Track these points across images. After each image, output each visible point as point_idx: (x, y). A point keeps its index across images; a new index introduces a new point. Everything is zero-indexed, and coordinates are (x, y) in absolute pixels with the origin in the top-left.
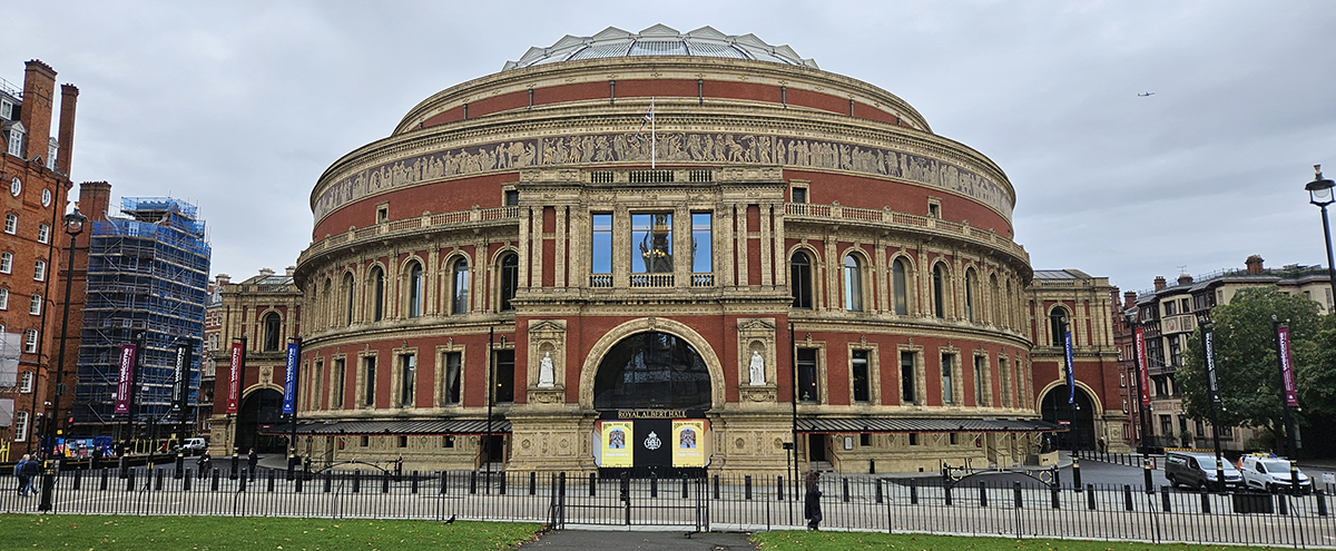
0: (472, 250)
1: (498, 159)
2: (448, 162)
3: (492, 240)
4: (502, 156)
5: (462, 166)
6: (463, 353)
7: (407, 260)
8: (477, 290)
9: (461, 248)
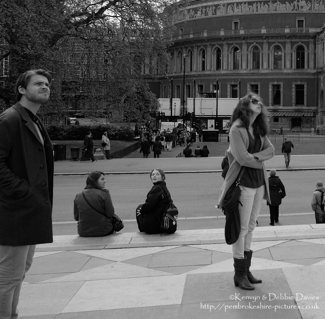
0: (284, 44)
1: (294, 6)
2: (271, 6)
3: (293, 40)
4: (296, 5)
5: (278, 8)
6: (282, 86)
7: (252, 45)
8: (287, 60)
9: (279, 42)
